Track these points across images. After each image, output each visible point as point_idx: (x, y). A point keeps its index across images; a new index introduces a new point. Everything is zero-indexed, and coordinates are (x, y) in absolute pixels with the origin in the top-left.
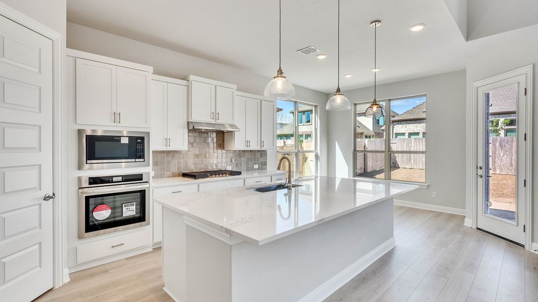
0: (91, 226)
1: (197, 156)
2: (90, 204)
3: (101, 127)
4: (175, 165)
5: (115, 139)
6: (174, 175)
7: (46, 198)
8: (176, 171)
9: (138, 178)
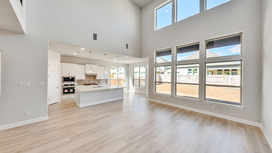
0: (64, 93)
1: (88, 81)
2: (64, 89)
3: (66, 76)
4: (83, 83)
5: (68, 78)
6: (83, 85)
7: (57, 88)
8: (83, 84)
9: (73, 85)
